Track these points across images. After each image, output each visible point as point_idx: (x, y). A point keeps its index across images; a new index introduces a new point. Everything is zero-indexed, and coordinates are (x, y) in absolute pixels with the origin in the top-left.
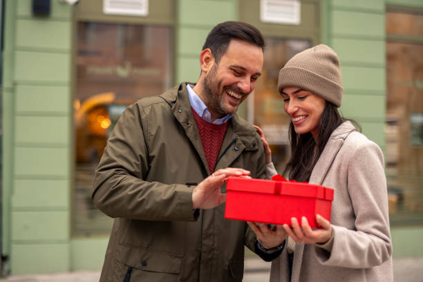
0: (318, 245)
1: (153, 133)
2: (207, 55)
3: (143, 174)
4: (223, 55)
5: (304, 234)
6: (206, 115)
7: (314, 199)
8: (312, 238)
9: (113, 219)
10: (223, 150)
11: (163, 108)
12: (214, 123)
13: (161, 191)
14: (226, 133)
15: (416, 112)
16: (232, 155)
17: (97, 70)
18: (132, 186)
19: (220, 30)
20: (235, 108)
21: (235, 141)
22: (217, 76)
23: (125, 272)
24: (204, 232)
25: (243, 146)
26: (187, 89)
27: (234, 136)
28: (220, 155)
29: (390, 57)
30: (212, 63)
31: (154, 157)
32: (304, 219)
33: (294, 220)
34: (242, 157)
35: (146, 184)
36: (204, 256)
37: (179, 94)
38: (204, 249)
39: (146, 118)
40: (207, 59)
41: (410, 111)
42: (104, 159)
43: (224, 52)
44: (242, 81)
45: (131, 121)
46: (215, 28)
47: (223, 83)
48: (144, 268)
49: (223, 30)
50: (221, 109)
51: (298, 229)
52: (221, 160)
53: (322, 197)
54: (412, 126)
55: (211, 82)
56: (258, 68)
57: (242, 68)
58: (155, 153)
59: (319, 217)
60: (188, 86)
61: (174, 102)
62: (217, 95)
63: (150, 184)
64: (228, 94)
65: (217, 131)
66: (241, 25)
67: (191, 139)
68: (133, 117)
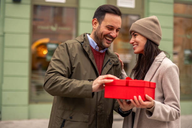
0: (147, 109)
1: (74, 56)
2: (95, 21)
3: (68, 75)
4: (102, 21)
5: (140, 103)
6: (97, 48)
7: (144, 87)
8: (144, 105)
9: (54, 96)
10: (104, 65)
11: (78, 45)
12: (100, 52)
13: (77, 83)
14: (105, 56)
15: (186, 49)
16: (109, 67)
17: (42, 27)
18: (62, 81)
19: (100, 9)
20: (110, 45)
21: (109, 60)
22: (100, 31)
23: (62, 122)
24: (98, 103)
25: (113, 63)
26: (87, 36)
27: (109, 58)
28: (103, 67)
29: (175, 24)
30: (98, 25)
31: (74, 67)
32: (140, 97)
33: (135, 97)
34: (112, 68)
35: (69, 80)
36: (99, 114)
37: (84, 38)
38: (98, 110)
39: (71, 49)
40: (95, 23)
41: (184, 49)
42: (49, 68)
43: (103, 19)
44: (112, 32)
45: (63, 51)
46: (98, 8)
47: (103, 34)
48: (71, 120)
49: (102, 9)
50: (103, 46)
51: (137, 101)
52: (104, 69)
53: (149, 86)
54: (184, 55)
55: (98, 33)
56: (119, 26)
57: (112, 26)
58: (75, 65)
59: (147, 95)
60: (87, 35)
61: (83, 42)
62: (101, 39)
63: (71, 80)
64: (106, 39)
65: (101, 56)
66: (110, 6)
67: (91, 59)
68: (64, 48)
